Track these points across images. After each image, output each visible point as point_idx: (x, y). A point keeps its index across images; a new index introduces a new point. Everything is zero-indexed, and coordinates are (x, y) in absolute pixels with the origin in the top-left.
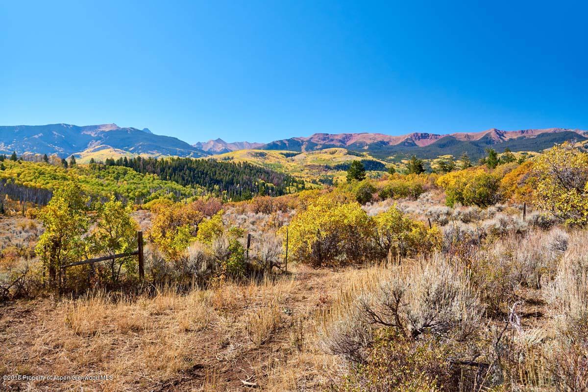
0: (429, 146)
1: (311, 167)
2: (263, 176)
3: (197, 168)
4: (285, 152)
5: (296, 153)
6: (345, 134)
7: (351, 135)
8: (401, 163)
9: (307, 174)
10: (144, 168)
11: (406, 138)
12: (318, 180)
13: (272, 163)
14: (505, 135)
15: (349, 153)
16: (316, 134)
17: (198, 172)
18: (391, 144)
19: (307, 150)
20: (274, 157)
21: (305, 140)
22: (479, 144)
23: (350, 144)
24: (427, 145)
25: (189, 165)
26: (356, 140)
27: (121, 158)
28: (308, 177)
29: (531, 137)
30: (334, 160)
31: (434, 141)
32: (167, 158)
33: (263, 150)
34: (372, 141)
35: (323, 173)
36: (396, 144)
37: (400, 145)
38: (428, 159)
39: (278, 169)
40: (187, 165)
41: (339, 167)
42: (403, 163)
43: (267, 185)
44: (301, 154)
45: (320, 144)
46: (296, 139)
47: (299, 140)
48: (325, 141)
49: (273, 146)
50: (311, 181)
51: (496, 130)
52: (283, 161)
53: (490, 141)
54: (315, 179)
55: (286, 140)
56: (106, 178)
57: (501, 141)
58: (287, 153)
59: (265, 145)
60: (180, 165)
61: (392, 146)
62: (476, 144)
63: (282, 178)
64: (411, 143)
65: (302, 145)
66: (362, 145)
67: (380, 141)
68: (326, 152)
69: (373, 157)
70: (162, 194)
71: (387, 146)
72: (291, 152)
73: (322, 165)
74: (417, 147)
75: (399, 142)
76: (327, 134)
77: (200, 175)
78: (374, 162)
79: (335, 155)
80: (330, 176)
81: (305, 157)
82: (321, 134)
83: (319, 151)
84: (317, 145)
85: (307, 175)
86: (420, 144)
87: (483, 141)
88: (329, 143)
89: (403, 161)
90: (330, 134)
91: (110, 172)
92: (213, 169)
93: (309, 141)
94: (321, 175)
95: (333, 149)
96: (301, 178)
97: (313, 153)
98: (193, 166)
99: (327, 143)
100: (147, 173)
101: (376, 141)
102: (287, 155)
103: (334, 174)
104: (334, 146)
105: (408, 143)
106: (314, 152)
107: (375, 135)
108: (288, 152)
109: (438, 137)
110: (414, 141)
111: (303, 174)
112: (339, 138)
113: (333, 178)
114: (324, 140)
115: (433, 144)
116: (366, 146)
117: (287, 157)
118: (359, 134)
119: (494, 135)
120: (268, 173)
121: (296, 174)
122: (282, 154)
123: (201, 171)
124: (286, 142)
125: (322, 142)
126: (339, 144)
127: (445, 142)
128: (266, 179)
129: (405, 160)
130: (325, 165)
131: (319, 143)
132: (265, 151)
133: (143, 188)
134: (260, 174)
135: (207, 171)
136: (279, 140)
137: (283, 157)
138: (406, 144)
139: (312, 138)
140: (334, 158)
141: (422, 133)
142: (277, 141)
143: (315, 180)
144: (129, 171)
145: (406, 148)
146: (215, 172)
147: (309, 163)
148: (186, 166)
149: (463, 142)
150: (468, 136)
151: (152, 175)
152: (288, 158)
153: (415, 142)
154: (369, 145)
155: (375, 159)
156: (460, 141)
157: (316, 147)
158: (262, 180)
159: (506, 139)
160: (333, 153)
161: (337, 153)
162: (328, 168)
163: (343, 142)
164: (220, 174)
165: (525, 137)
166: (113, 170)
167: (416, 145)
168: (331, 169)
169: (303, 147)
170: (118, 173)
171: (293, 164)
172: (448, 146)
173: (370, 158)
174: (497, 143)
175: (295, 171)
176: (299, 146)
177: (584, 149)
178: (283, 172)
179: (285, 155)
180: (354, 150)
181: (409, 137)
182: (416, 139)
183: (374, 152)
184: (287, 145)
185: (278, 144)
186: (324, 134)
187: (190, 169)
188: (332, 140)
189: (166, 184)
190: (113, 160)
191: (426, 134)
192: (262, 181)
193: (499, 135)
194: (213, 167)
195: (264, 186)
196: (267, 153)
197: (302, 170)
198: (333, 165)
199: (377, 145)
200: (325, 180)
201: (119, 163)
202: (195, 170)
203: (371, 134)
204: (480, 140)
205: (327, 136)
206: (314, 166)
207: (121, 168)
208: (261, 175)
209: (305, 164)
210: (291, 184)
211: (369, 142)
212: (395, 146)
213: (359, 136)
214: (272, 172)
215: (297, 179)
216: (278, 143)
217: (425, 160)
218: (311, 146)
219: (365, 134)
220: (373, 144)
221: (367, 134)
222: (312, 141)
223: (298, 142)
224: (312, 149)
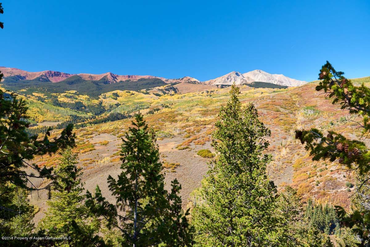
0: (59, 83)
8: (32, 95)
11: (41, 75)
14: (117, 78)
18: (27, 78)
22: (98, 84)
24: (59, 81)
29: (134, 81)
31: (64, 79)
34: (9, 75)
36: (32, 79)
37: (36, 79)
38: (56, 92)
42: (34, 96)
51: (111, 74)
53: (107, 81)
57: (115, 82)
61: (28, 80)
62: (96, 83)
64: (45, 79)
67: (17, 76)
71: (23, 80)
74: (50, 82)
75: (35, 78)
86: (53, 80)
87: (102, 81)
89: (34, 94)
101: (13, 75)
105: (43, 79)
109: (68, 75)
110: (47, 78)
115: (64, 81)
119: (109, 78)
127: (73, 80)
129: (36, 93)
138: (41, 80)
141: (55, 71)
145: (40, 83)
149: (86, 81)
150: (91, 77)
153: (49, 78)
156: (84, 80)
159: (118, 81)
165: (130, 80)
167: (50, 81)
172: (75, 84)
174: (112, 83)
177: (164, 91)
181: (44, 74)
182: (49, 76)
183: (9, 85)
191: (58, 72)
193: (113, 77)
199: (13, 79)
204: (99, 80)
212: (30, 80)
217: (53, 94)
219: (3, 68)
220: (9, 77)
221: (5, 68)
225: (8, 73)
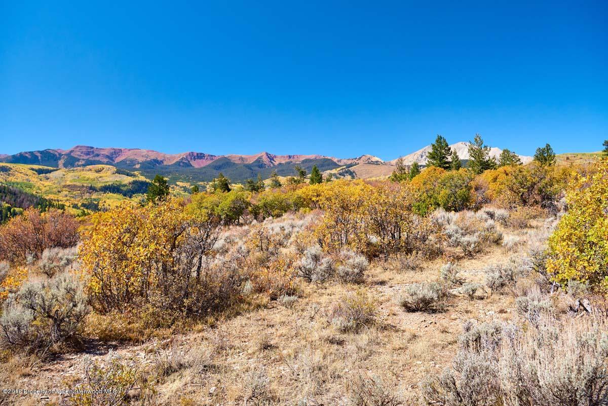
0: (204, 167)
1: (72, 188)
2: (8, 198)
4: (36, 167)
5: (52, 168)
6: (114, 149)
7: (121, 150)
8: (176, 185)
9: (66, 196)
11: (181, 157)
12: (80, 204)
13: (18, 181)
14: (275, 160)
15: (118, 172)
16: (77, 147)
18: (165, 163)
19: (65, 165)
20: (21, 173)
21: (63, 153)
22: (252, 168)
23: (119, 161)
24: (202, 166)
26: (126, 156)
28: (67, 200)
29: (297, 163)
30: (100, 179)
31: (209, 162)
33: (6, 162)
34: (144, 159)
35: (87, 196)
36: (170, 164)
37: (175, 164)
38: (203, 181)
39: (27, 189)
41: (107, 189)
42: (179, 186)
43: (14, 210)
44: (58, 171)
45: (83, 160)
46: (51, 152)
47: (56, 153)
48: (88, 156)
49: (20, 159)
50: (71, 206)
51: (267, 154)
52: (33, 179)
53: (262, 164)
54: (76, 203)
55: (39, 152)
57: (272, 165)
58: (39, 169)
59: (9, 156)
61: (166, 165)
62: (249, 167)
63: (35, 200)
64: (186, 164)
65: (60, 159)
66: (133, 162)
67: (153, 160)
68: (91, 170)
69: (146, 177)
71: (160, 165)
72: (45, 167)
73: (85, 185)
74: (191, 168)
75: (174, 162)
76: (92, 148)
78: (147, 183)
79: (101, 174)
80: (95, 200)
81: (64, 175)
82: (85, 146)
83: (81, 168)
84: (79, 160)
85: (66, 198)
86: (196, 164)
87: (256, 164)
88: (94, 159)
89: (178, 183)
90: (95, 147)
93: (69, 155)
94: (84, 198)
95: (100, 166)
96: (58, 201)
97: (73, 170)
99: (91, 158)
101: (148, 159)
102: (40, 172)
103: (100, 197)
104: (100, 163)
105: (183, 163)
106: (75, 168)
107: (148, 151)
108: (41, 167)
109: (213, 157)
110: (189, 161)
111: (60, 197)
112: (106, 153)
113: (99, 202)
114: (88, 154)
115: (209, 166)
116: (138, 164)
117: (39, 174)
118: (129, 150)
119: (265, 160)
120: (15, 194)
121: (51, 196)
122: (33, 169)
124: (39, 155)
125: (86, 157)
126: (106, 160)
127: (221, 163)
128: (12, 201)
129: (181, 182)
130: (90, 185)
131: (82, 158)
132: (9, 165)
134: (4, 195)
136: (29, 151)
137: (34, 174)
138: (181, 164)
139: (72, 151)
140: (100, 177)
141: (198, 152)
142: (26, 153)
143: (77, 205)
145: (180, 169)
147: (68, 183)
149: (237, 164)
150: (241, 159)
152: (41, 175)
153: (191, 162)
154: (140, 163)
155: (148, 180)
156: (234, 163)
157: (77, 163)
158: (7, 203)
159: (276, 163)
160: (99, 171)
161: (103, 171)
162: (92, 189)
163: (111, 158)
165: (292, 162)
167: (192, 166)
168: (96, 191)
169: (61, 162)
171: (47, 183)
172: (223, 168)
173: (142, 178)
174: (268, 167)
175: (51, 193)
176: (55, 160)
177: (338, 176)
178: (34, 193)
179: (36, 171)
180: (123, 168)
181: (184, 156)
182: (191, 159)
183: (148, 172)
184: (40, 158)
185: (26, 157)
186: (88, 147)
188: (98, 155)
191: (201, 154)
192: (7, 205)
193: (270, 159)
195: (10, 212)
196: (12, 167)
197: (59, 192)
198: (99, 185)
199: (149, 164)
200: (90, 205)
203: (144, 151)
204: (253, 163)
205: (92, 150)
206: (75, 186)
208: (5, 197)
209: (63, 184)
210: (47, 209)
211: (141, 160)
212: (169, 166)
213: (131, 152)
214: (21, 192)
215: (55, 203)
216: (27, 155)
217: (200, 183)
218: (71, 162)
219: (137, 150)
220: (145, 162)
221: (139, 150)
222: (72, 154)
223: (55, 155)
224: (73, 165)
225: (143, 156)
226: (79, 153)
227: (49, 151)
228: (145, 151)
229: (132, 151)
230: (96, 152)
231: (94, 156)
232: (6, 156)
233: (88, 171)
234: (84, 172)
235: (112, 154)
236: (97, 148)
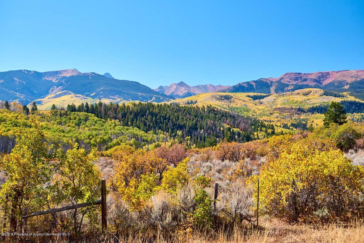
1: (282, 110)
2: (228, 121)
3: (159, 113)
4: (252, 94)
5: (264, 95)
6: (321, 73)
7: (328, 73)
9: (277, 117)
10: (106, 114)
12: (289, 124)
13: (238, 106)
15: (326, 94)
16: (287, 74)
17: (160, 117)
19: (276, 91)
20: (240, 100)
21: (274, 81)
23: (326, 84)
25: (151, 110)
26: (334, 79)
27: (83, 104)
28: (278, 121)
30: (308, 101)
32: (129, 103)
33: (229, 92)
34: (353, 80)
35: (296, 116)
39: (245, 113)
40: (149, 109)
41: (313, 110)
43: (233, 130)
44: (270, 96)
45: (292, 85)
46: (264, 80)
47: (268, 81)
48: (296, 82)
49: (239, 88)
50: (282, 126)
52: (250, 104)
54: (286, 123)
55: (253, 81)
56: (67, 124)
58: (254, 96)
59: (230, 87)
60: (141, 110)
63: (250, 122)
65: (271, 86)
66: (341, 84)
68: (299, 94)
69: (356, 97)
70: (123, 141)
72: (259, 94)
73: (294, 107)
76: (300, 74)
77: (162, 120)
78: (357, 103)
79: (309, 97)
80: (303, 120)
81: (275, 100)
82: (293, 73)
83: (290, 93)
84: (288, 86)
85: (277, 119)
88: (302, 83)
90: (303, 73)
91: (72, 118)
92: (176, 114)
93: (279, 82)
94: (293, 118)
95: (307, 90)
96: (270, 122)
97: (283, 95)
98: (155, 110)
99: (299, 83)
100: (109, 119)
101: (359, 79)
102: (255, 98)
103: (308, 117)
104: (307, 86)
106: (285, 93)
107: (358, 72)
108: (255, 94)
111: (272, 118)
112: (313, 77)
113: (307, 122)
114: (296, 79)
116: (347, 85)
117: (254, 100)
118: (337, 72)
120: (234, 117)
121: (265, 118)
122: (249, 96)
123: (163, 117)
124: (254, 84)
125: (294, 83)
126: (313, 84)
128: (232, 123)
130: (298, 107)
131: (291, 83)
132: (231, 94)
133: (105, 134)
134: (226, 118)
135: (170, 116)
136: (246, 82)
137: (250, 100)
139: (282, 79)
140: (308, 100)
142: (244, 83)
143: (287, 125)
144: (90, 117)
146: (178, 117)
147: (279, 106)
148: (148, 111)
151: (113, 121)
152: (256, 101)
154: (349, 84)
155: (357, 100)
157: (286, 88)
158: (228, 124)
160: (306, 94)
161: (311, 94)
162: (301, 111)
163: (318, 81)
164: (183, 119)
166: (74, 116)
168: (304, 112)
169: (272, 89)
170: (80, 119)
171: (261, 107)
173: (352, 99)
175: (264, 115)
176: (267, 88)
178: (251, 115)
179: (252, 97)
180: (331, 90)
183: (358, 92)
184: (255, 86)
185: (244, 86)
186: (296, 73)
187: (152, 114)
188: (306, 80)
189: (127, 130)
190: (75, 106)
192: (228, 126)
194: (176, 112)
195: (230, 131)
196: (232, 95)
197: (271, 114)
198: (307, 107)
199: (360, 83)
200: (298, 124)
201: (80, 109)
202: (157, 115)
205: (299, 76)
206: (285, 109)
207: (82, 114)
208: (227, 119)
209: (274, 107)
210: (259, 129)
211: (350, 80)
213: (338, 74)
214: (238, 115)
215: (266, 123)
218: (281, 87)
219: (346, 72)
220: (355, 82)
221: (348, 71)
222: (282, 81)
223: (267, 83)
224: (283, 90)
225: (352, 77)
226: (288, 80)
227: (262, 80)
228: (354, 71)
229: (340, 73)
230: (304, 77)
231: (303, 81)
232: (229, 87)
233: (297, 94)
234: (293, 96)
235: (319, 78)
236: (305, 74)
